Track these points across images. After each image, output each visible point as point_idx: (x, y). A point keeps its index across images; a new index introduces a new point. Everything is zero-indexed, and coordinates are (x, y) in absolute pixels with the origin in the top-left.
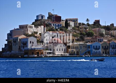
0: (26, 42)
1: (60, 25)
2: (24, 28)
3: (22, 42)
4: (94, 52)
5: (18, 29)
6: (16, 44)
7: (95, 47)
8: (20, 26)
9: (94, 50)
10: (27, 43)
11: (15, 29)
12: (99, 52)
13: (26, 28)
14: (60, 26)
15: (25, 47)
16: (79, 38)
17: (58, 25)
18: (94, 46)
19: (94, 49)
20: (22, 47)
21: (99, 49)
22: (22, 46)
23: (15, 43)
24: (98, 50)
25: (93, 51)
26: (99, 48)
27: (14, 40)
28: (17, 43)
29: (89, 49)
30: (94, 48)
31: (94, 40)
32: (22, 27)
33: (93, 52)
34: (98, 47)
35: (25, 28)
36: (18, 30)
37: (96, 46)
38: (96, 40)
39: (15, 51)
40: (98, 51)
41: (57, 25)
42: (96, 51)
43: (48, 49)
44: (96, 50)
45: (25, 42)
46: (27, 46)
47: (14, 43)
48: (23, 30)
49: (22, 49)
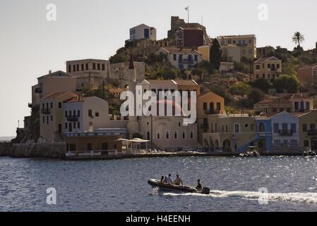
0: (77, 114)
1: (196, 56)
2: (80, 69)
3: (66, 112)
4: (275, 141)
5: (60, 73)
6: (50, 118)
7: (280, 128)
8: (69, 64)
9: (276, 137)
10: (79, 115)
11: (51, 75)
12: (293, 141)
13: (85, 69)
14: (196, 59)
15: (75, 127)
16: (245, 96)
17: (190, 56)
18: (276, 125)
19: (277, 134)
20: (66, 127)
21: (291, 134)
22: (66, 124)
23: (46, 116)
24: (288, 135)
25: (274, 138)
26: (293, 131)
27: (45, 107)
28: (52, 117)
29: (263, 134)
30: (277, 130)
31: (282, 106)
32: (74, 66)
33: (273, 142)
34: (289, 127)
35: (83, 69)
36: (60, 75)
37: (285, 125)
38: (288, 106)
39: (47, 140)
40: (289, 139)
41: (185, 57)
42: (282, 139)
43: (142, 133)
44: (282, 135)
45: (75, 112)
46: (79, 123)
47: (43, 115)
48: (76, 77)
49: (66, 131)
